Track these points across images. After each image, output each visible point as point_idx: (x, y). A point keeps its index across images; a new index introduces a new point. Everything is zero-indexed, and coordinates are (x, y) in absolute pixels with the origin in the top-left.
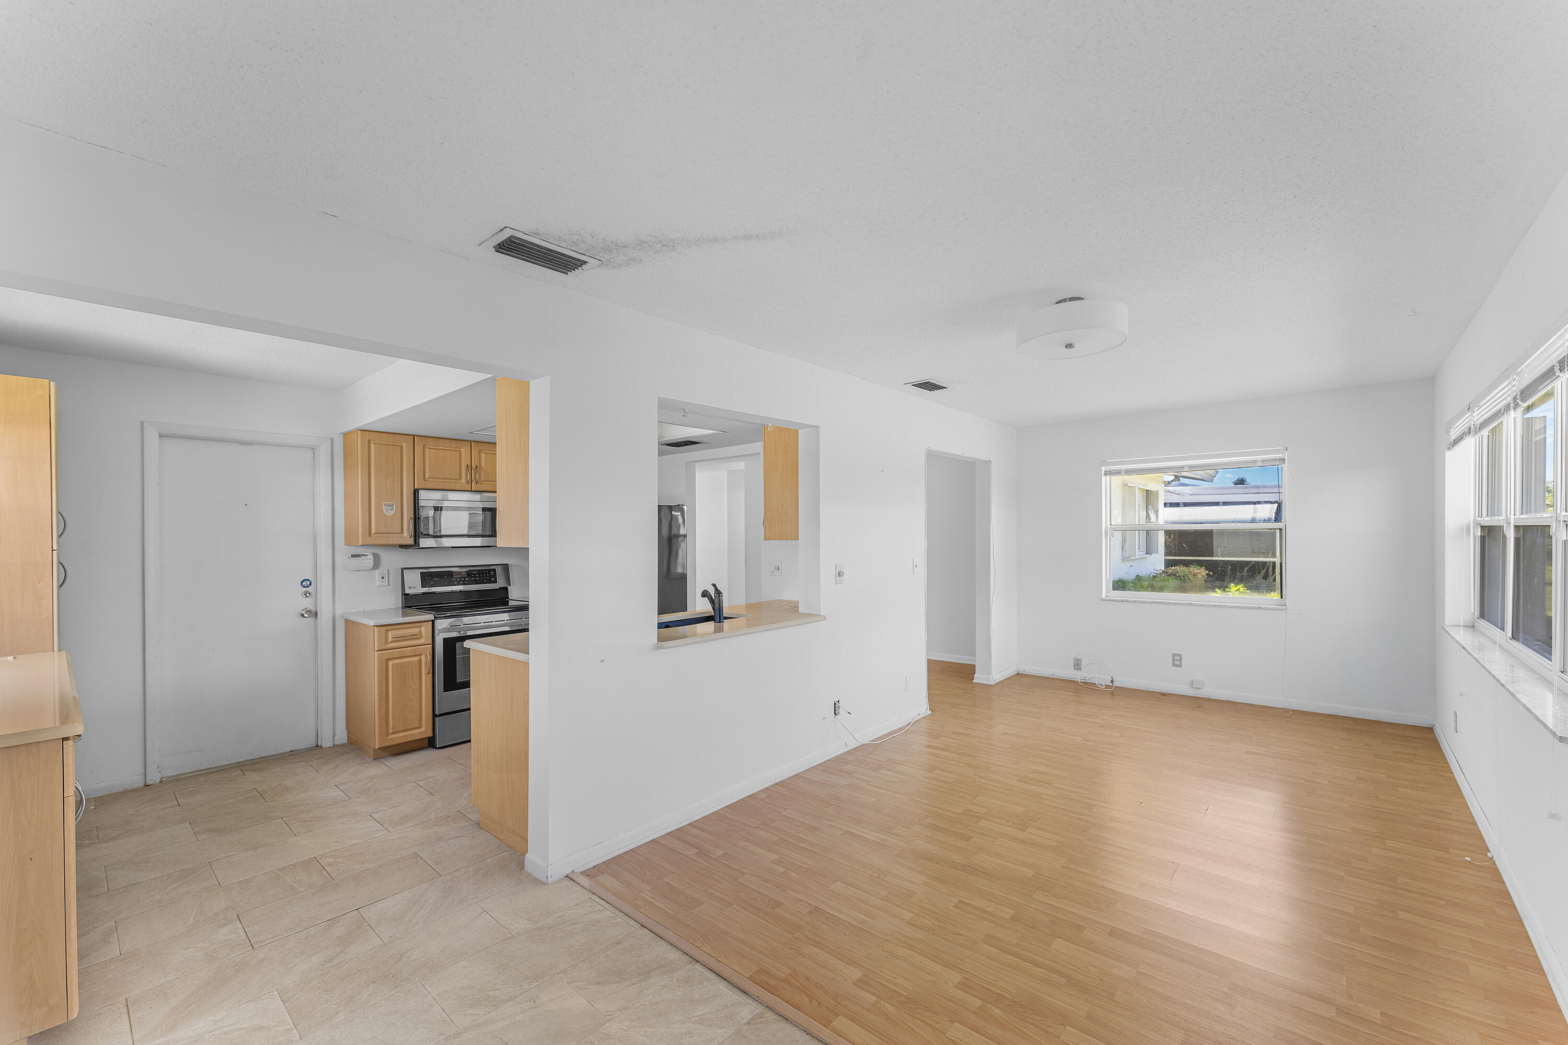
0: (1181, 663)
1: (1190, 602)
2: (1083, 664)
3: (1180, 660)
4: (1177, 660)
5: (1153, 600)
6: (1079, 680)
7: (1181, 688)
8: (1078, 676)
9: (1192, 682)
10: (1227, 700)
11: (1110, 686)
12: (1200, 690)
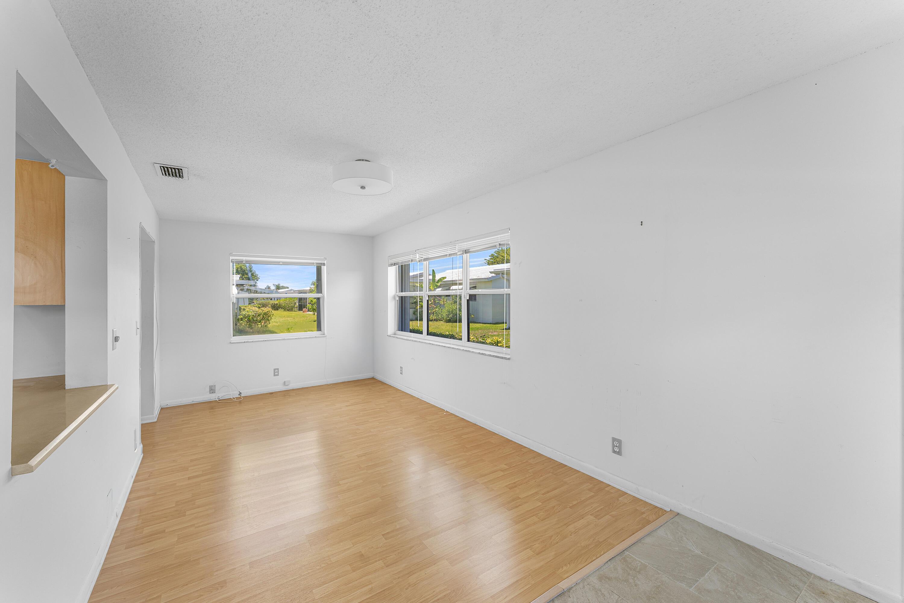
0: (278, 374)
1: (284, 338)
2: (217, 389)
3: (278, 372)
4: (276, 372)
5: (263, 340)
6: (217, 400)
7: (280, 387)
8: (213, 397)
9: (285, 382)
10: (302, 387)
11: (239, 397)
12: (288, 386)
